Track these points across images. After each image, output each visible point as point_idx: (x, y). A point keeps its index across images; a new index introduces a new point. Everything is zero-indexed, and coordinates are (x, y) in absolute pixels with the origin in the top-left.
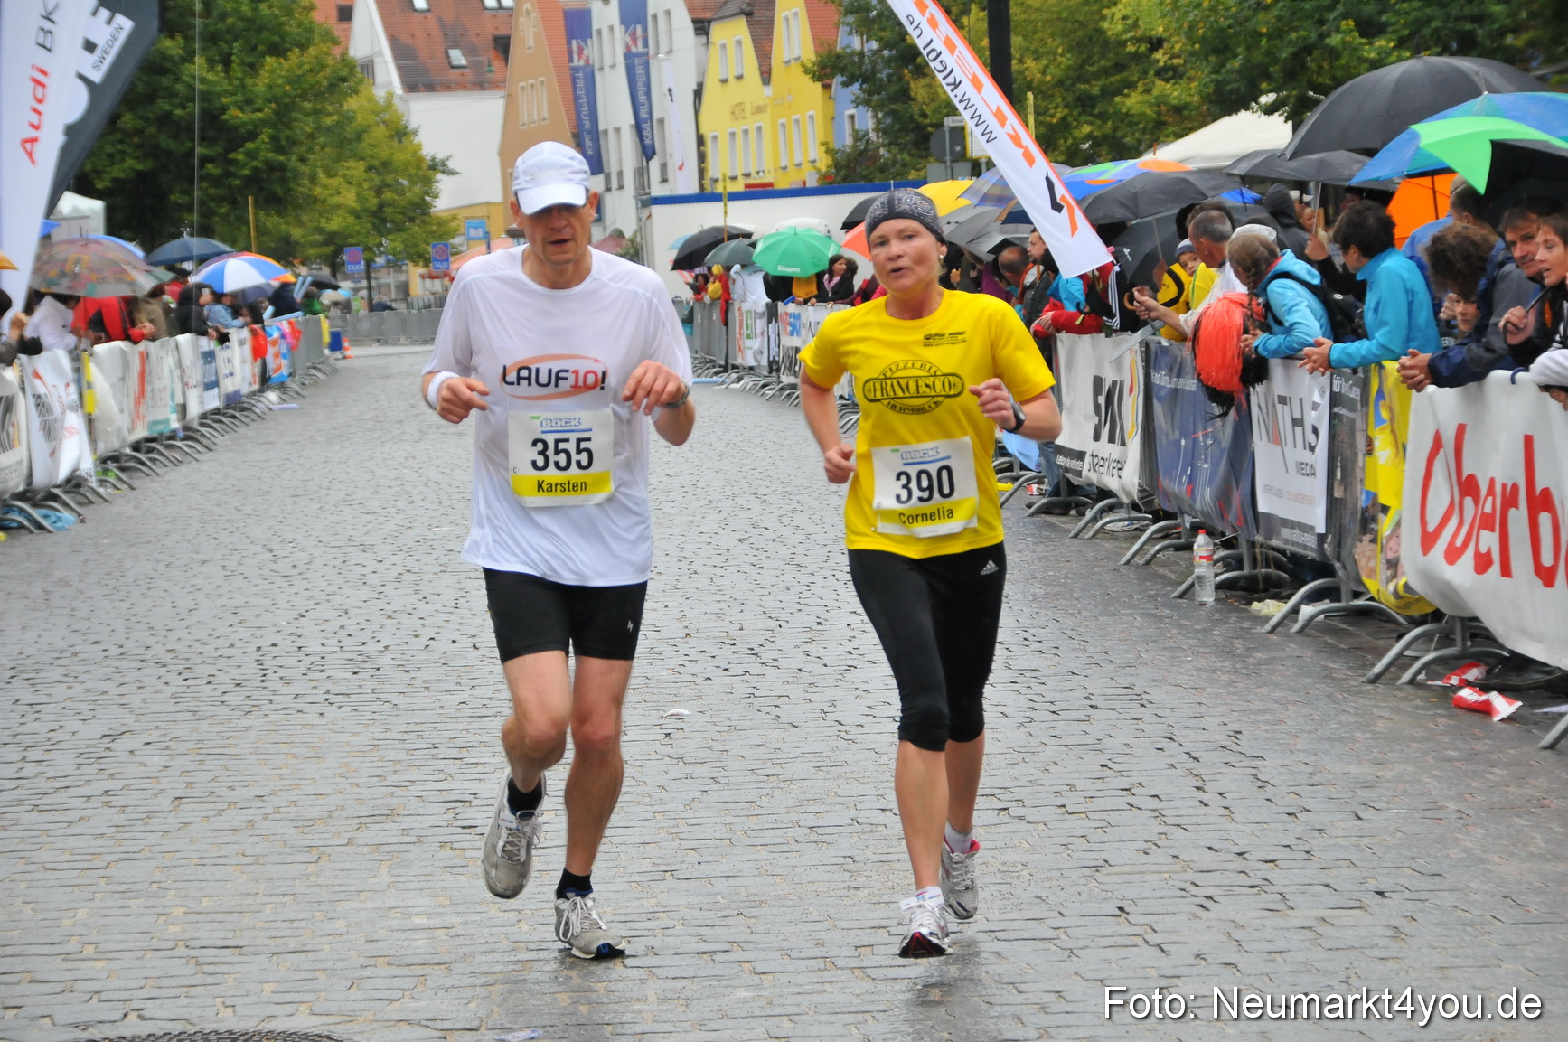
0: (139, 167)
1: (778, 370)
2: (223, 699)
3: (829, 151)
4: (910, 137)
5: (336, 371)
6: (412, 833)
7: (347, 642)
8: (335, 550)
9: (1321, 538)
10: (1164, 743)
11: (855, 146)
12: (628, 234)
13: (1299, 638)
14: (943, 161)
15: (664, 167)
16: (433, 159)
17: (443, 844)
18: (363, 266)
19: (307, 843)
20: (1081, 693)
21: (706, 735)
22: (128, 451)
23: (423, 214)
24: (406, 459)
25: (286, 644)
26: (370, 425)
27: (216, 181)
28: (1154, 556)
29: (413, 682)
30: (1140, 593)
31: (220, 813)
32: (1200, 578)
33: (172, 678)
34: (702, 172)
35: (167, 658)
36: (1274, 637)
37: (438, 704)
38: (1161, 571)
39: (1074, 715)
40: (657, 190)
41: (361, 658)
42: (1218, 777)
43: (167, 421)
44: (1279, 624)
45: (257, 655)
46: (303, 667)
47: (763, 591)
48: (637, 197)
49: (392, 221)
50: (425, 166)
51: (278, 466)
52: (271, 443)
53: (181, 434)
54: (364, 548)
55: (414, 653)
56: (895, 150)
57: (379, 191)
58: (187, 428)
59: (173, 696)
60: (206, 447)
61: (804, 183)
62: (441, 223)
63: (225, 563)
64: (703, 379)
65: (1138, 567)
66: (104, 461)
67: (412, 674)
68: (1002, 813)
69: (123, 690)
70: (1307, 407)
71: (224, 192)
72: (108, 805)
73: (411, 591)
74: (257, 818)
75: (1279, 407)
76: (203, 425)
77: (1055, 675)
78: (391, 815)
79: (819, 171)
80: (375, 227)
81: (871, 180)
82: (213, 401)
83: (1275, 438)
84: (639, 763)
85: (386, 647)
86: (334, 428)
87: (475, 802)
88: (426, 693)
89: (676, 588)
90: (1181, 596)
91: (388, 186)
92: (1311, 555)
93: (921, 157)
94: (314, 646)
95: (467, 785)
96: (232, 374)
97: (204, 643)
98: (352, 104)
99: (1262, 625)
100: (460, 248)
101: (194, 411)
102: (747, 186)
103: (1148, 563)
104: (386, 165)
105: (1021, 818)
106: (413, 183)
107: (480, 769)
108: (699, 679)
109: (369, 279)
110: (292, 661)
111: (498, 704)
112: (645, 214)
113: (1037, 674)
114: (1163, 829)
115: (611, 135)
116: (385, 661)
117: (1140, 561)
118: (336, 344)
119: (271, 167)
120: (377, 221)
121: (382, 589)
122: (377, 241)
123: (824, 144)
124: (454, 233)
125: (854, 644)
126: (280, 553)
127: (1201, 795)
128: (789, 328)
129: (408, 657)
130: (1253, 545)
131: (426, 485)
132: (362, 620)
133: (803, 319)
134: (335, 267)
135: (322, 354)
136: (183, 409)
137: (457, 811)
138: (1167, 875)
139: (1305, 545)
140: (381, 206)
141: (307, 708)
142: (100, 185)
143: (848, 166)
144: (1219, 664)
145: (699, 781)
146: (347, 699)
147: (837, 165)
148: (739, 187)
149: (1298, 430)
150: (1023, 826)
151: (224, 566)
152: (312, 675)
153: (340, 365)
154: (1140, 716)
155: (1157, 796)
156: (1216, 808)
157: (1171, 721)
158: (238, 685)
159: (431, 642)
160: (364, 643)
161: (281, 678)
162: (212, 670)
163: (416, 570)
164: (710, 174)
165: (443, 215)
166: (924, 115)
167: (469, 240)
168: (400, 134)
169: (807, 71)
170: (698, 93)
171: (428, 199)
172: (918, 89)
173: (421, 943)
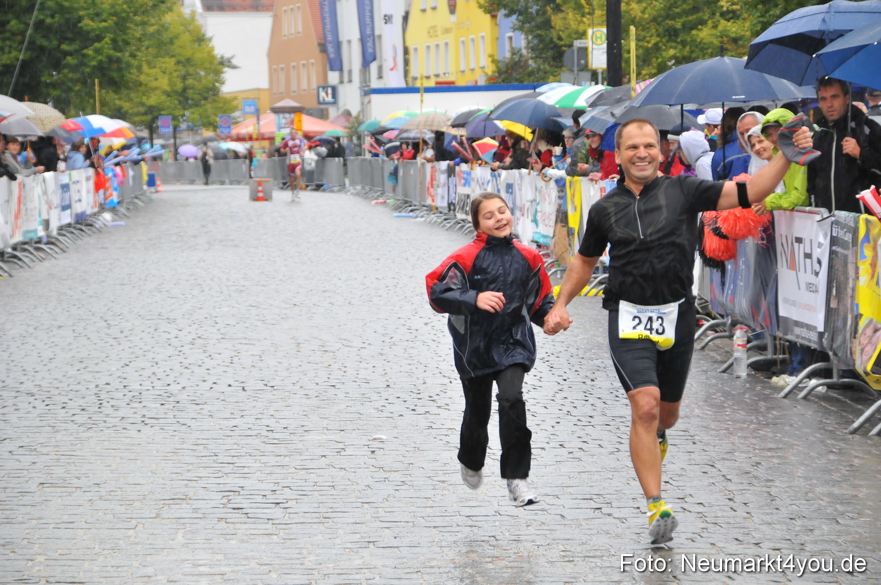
1: (454, 210)
2: (73, 418)
3: (494, 61)
4: (550, 53)
5: (151, 200)
6: (199, 511)
7: (157, 384)
8: (150, 322)
9: (821, 335)
10: (708, 468)
11: (512, 58)
12: (354, 113)
13: (804, 402)
14: (572, 71)
15: (380, 68)
16: (222, 57)
17: (220, 519)
18: (171, 129)
19: (128, 516)
21: (398, 453)
22: (10, 250)
23: (214, 95)
24: (199, 261)
25: (115, 384)
26: (174, 238)
27: (74, 69)
28: (707, 344)
29: (202, 411)
33: (38, 404)
34: (406, 73)
35: (34, 390)
36: (786, 401)
37: (218, 427)
38: (712, 354)
40: (375, 84)
41: (166, 395)
42: (743, 492)
43: (35, 231)
44: (790, 392)
45: (96, 390)
46: (127, 399)
47: (440, 359)
48: (361, 88)
49: (192, 99)
50: (216, 62)
51: (111, 264)
52: (106, 248)
53: (45, 240)
54: (169, 321)
55: (203, 392)
56: (540, 61)
58: (49, 236)
59: (39, 416)
60: (62, 249)
61: (476, 82)
62: (226, 102)
63: (74, 328)
64: (403, 214)
67: (201, 406)
68: (597, 511)
70: (815, 245)
71: (77, 76)
73: (201, 350)
74: (95, 498)
75: (796, 245)
76: (60, 234)
78: (185, 498)
79: (486, 74)
80: (180, 102)
81: (522, 82)
82: (67, 218)
83: (793, 266)
84: (353, 470)
85: (184, 388)
86: (150, 240)
87: (242, 492)
88: (210, 419)
90: (724, 371)
91: (189, 75)
92: (814, 346)
93: (557, 67)
94: (135, 386)
95: (236, 481)
96: (80, 200)
97: (60, 381)
98: (168, 18)
99: (779, 393)
100: (239, 120)
101: (54, 225)
102: (437, 83)
103: (703, 348)
104: (189, 61)
105: (609, 515)
106: (208, 74)
107: (246, 470)
108: (395, 415)
109: (175, 138)
110: (120, 395)
111: (259, 428)
112: (366, 99)
114: (704, 525)
115: (346, 46)
116: (183, 397)
118: (151, 182)
119: (110, 59)
120: (181, 99)
121: (181, 349)
122: (181, 113)
123: (491, 56)
124: (235, 109)
126: (112, 323)
127: (731, 503)
128: (463, 181)
129: (198, 395)
130: (775, 338)
131: (212, 280)
132: (167, 369)
133: (473, 175)
134: (153, 130)
135: (141, 189)
136: (47, 224)
137: (230, 498)
139: (810, 339)
140: (185, 89)
141: (129, 427)
143: (506, 72)
144: (748, 418)
145: (393, 483)
146: (157, 422)
147: (500, 72)
148: (431, 83)
149: (808, 261)
150: (610, 519)
151: (74, 330)
152: (133, 405)
153: (154, 196)
154: (692, 450)
155: (701, 504)
156: (741, 512)
157: (713, 454)
158: (83, 410)
159: (214, 385)
160: (169, 385)
161: (112, 406)
162: (65, 399)
163: (205, 337)
164: (413, 73)
165: (228, 96)
166: (559, 39)
167: (245, 114)
168: (200, 39)
169: (481, 6)
170: (406, 19)
171: (218, 85)
172: (557, 21)
173: (204, 583)
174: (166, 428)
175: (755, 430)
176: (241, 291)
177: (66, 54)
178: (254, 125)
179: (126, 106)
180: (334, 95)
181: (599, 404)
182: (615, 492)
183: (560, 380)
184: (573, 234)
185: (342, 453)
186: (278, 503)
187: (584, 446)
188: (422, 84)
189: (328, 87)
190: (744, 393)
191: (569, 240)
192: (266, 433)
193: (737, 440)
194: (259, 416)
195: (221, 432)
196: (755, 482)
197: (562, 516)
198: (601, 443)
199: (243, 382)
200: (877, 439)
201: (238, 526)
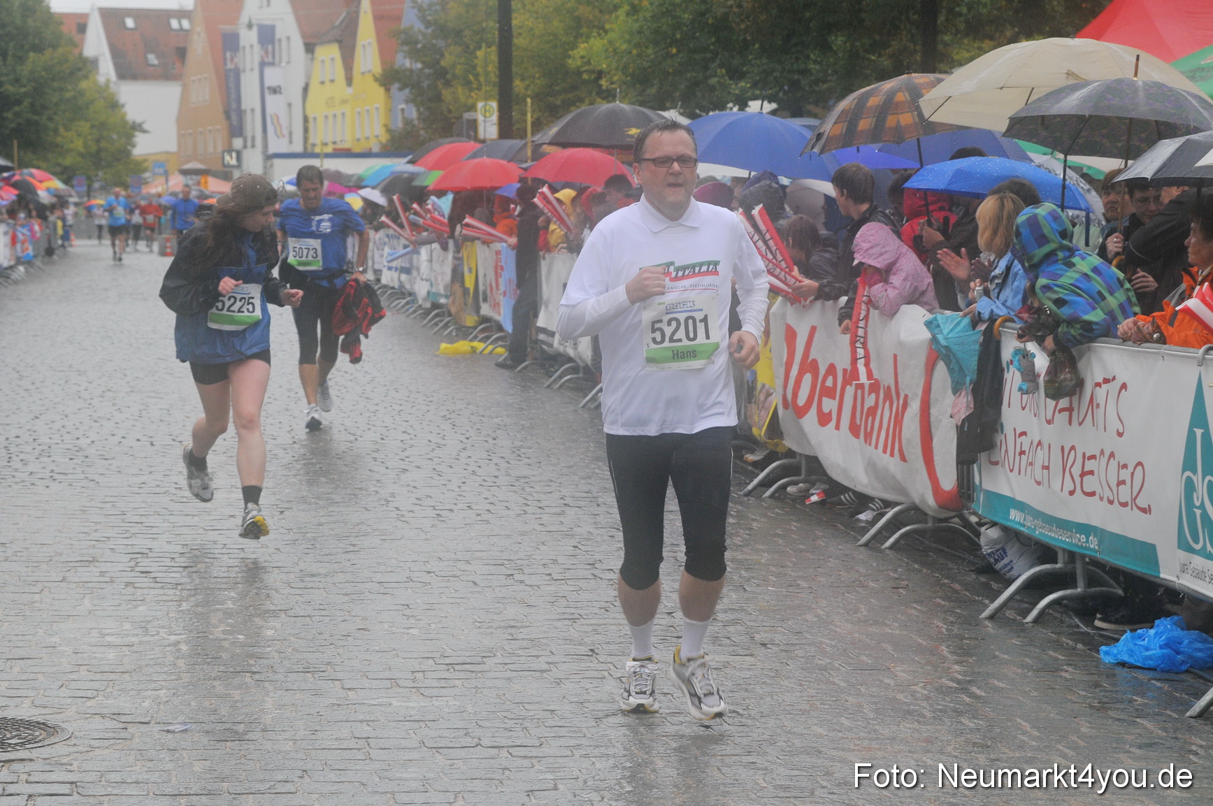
3: (386, 131)
7: (66, 437)
8: (61, 373)
11: (404, 128)
17: (128, 584)
18: (85, 188)
20: (556, 495)
23: (126, 157)
24: (109, 314)
25: (26, 436)
26: (86, 291)
29: (110, 467)
30: (591, 427)
34: (306, 139)
37: (126, 483)
39: (554, 510)
40: (273, 149)
41: (76, 449)
46: (36, 453)
48: (263, 153)
49: (105, 161)
50: (128, 126)
51: (25, 315)
54: (81, 373)
55: (111, 447)
56: (430, 131)
57: (98, 141)
61: (371, 149)
62: (137, 163)
65: (590, 409)
67: (110, 462)
68: (509, 578)
73: (110, 404)
77: (540, 481)
78: (93, 561)
79: (380, 142)
80: (94, 163)
85: (93, 442)
86: (63, 292)
89: (287, 410)
91: (104, 138)
94: (44, 439)
98: (84, 85)
100: (148, 180)
102: (335, 149)
104: (103, 125)
105: (521, 582)
106: (120, 137)
107: (154, 531)
109: (89, 196)
110: (29, 448)
111: (167, 485)
112: (269, 163)
113: (527, 480)
115: (249, 114)
116: (92, 452)
117: (592, 405)
119: (29, 122)
120: (95, 160)
121: (90, 401)
122: (95, 172)
123: (385, 126)
124: (146, 170)
125: (406, 453)
126: (24, 374)
129: (107, 449)
131: (122, 332)
132: (77, 422)
137: (139, 560)
140: (99, 151)
141: (38, 482)
143: (399, 141)
146: (65, 477)
147: (392, 140)
148: (329, 150)
150: (522, 587)
152: (43, 459)
154: (597, 513)
155: (612, 570)
159: (123, 440)
160: (78, 439)
161: (21, 460)
163: (114, 390)
164: (311, 141)
165: (140, 159)
166: (450, 111)
167: (155, 174)
168: (114, 105)
169: (376, 80)
170: (306, 90)
171: (129, 147)
172: (447, 94)
173: (111, 655)
174: (74, 484)
176: (150, 344)
178: (162, 185)
180: (239, 159)
181: (503, 464)
182: (526, 558)
183: (462, 438)
184: (469, 294)
186: (186, 567)
187: (491, 508)
188: (322, 150)
189: (233, 151)
191: (465, 299)
192: (174, 491)
194: (168, 473)
195: (130, 489)
197: (475, 584)
198: (507, 504)
199: (151, 437)
200: (770, 501)
201: (146, 591)
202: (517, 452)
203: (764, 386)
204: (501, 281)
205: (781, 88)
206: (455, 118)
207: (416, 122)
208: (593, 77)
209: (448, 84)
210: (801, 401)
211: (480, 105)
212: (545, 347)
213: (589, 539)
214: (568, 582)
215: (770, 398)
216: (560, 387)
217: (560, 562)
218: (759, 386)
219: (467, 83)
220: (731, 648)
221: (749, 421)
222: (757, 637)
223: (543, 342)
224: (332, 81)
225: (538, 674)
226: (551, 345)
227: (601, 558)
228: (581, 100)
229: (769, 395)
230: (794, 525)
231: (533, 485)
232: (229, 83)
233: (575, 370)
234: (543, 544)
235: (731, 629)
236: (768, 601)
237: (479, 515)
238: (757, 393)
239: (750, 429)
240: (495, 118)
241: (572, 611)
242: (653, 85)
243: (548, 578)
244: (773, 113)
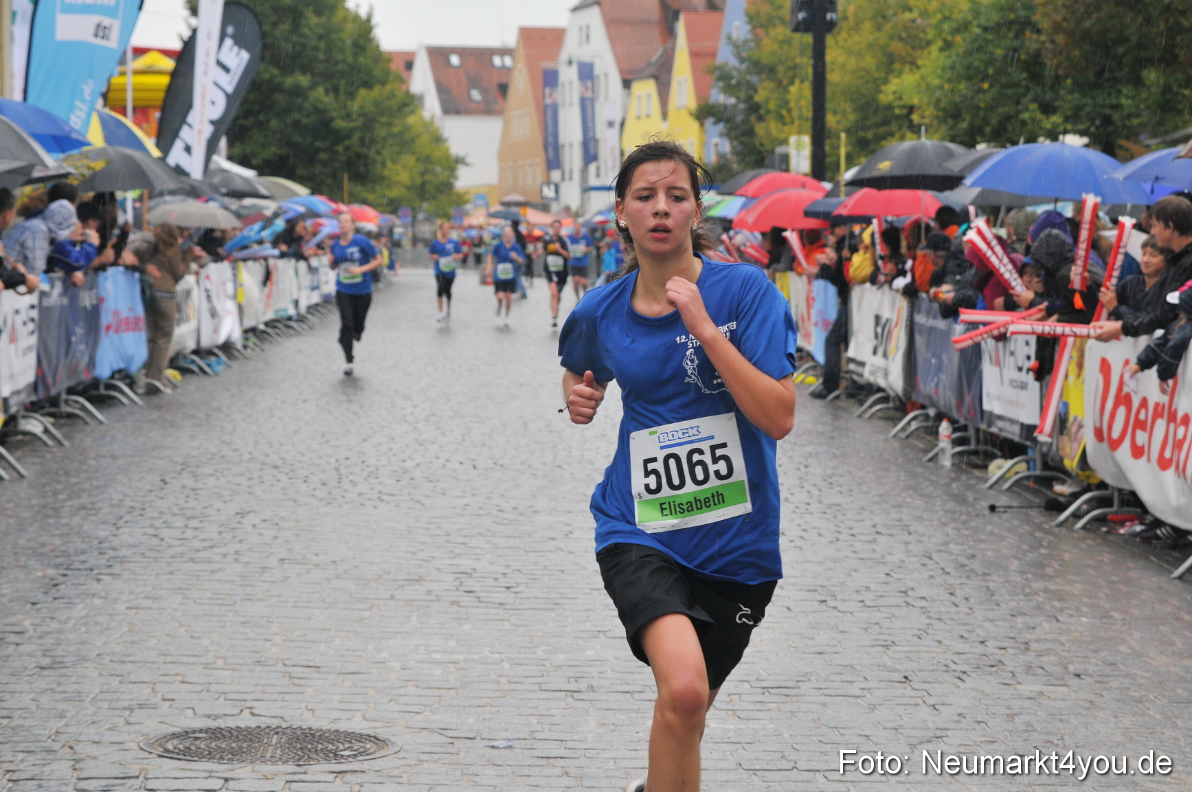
0: (279, 152)
2: (313, 493)
4: (753, 158)
5: (390, 284)
6: (433, 593)
7: (393, 460)
10: (926, 560)
11: (718, 162)
12: (574, 207)
13: (1008, 494)
16: (457, 157)
17: (453, 603)
18: (409, 219)
20: (868, 523)
22: (262, 327)
23: (449, 190)
25: (355, 458)
27: (325, 164)
28: (912, 432)
29: (435, 489)
30: (902, 457)
31: (308, 572)
32: (943, 450)
33: (282, 477)
35: (279, 463)
36: (992, 492)
37: (450, 505)
38: (916, 443)
39: (866, 538)
40: (594, 182)
41: (402, 471)
42: (963, 586)
43: (286, 310)
45: (336, 465)
46: (365, 475)
48: (581, 186)
49: (429, 193)
50: (451, 160)
53: (295, 317)
54: (406, 397)
55: (436, 469)
57: (423, 174)
58: (298, 314)
59: (283, 489)
62: (459, 196)
65: (900, 439)
66: (246, 332)
67: (434, 484)
68: (822, 604)
69: (250, 483)
72: (236, 560)
73: (435, 428)
75: (1001, 343)
76: (309, 313)
77: (852, 509)
78: (419, 580)
80: (419, 195)
82: (316, 298)
83: (996, 363)
85: (418, 465)
88: (443, 497)
90: (930, 460)
91: (428, 171)
92: (1015, 439)
94: (372, 462)
97: (303, 455)
98: (411, 120)
100: (470, 213)
101: (303, 305)
103: (908, 437)
104: (427, 159)
105: (834, 608)
106: (444, 170)
107: (478, 551)
109: (413, 226)
110: (358, 470)
112: (586, 196)
114: (928, 621)
116: (418, 473)
117: (903, 435)
119: (358, 155)
120: (420, 192)
121: (416, 425)
122: (419, 205)
124: (467, 202)
127: (953, 598)
129: (431, 472)
130: (978, 430)
132: (403, 445)
136: (296, 303)
137: (462, 580)
138: (934, 655)
139: (1013, 433)
140: (424, 184)
141: (366, 503)
142: (254, 162)
144: (958, 508)
146: (392, 498)
149: (1012, 358)
150: (835, 613)
151: (317, 405)
152: (371, 480)
153: (394, 279)
155: (924, 598)
156: (963, 608)
157: (930, 546)
158: (324, 484)
159: (447, 463)
160: (404, 461)
161: (351, 481)
162: (307, 473)
163: (438, 414)
165: (462, 191)
166: (762, 145)
167: (476, 206)
168: (438, 139)
169: (691, 114)
170: (622, 124)
171: (452, 180)
172: (760, 129)
173: (438, 672)
174: (401, 505)
175: (965, 522)
177: (319, 150)
178: (483, 216)
179: (371, 197)
180: (557, 191)
181: (815, 492)
182: (838, 584)
185: (571, 536)
186: (509, 588)
187: (804, 534)
189: (551, 183)
190: (951, 484)
192: (496, 513)
193: (950, 532)
194: (490, 495)
195: (454, 511)
196: (973, 576)
197: (789, 609)
198: (821, 532)
199: (474, 460)
200: (1082, 533)
201: (470, 610)
202: (829, 480)
203: (1076, 418)
204: (813, 312)
205: (1093, 123)
206: (768, 152)
207: (729, 156)
208: (905, 111)
209: (761, 119)
210: (1116, 434)
211: (793, 139)
212: (855, 377)
213: (900, 567)
214: (881, 609)
215: (1082, 431)
216: (871, 416)
217: (872, 589)
218: (1071, 418)
219: (780, 118)
220: (1045, 678)
221: (1061, 453)
222: (1071, 668)
223: (852, 372)
224: (648, 116)
225: (852, 700)
226: (861, 375)
227: (913, 585)
228: (892, 135)
229: (1081, 427)
230: (1107, 557)
231: (844, 512)
232: (549, 118)
233: (886, 399)
234: (856, 571)
235: (1044, 659)
236: (1081, 633)
237: (792, 541)
238: (1069, 425)
239: (1062, 460)
240: (807, 151)
241: (885, 637)
242: (963, 120)
243: (862, 604)
244: (1086, 146)
